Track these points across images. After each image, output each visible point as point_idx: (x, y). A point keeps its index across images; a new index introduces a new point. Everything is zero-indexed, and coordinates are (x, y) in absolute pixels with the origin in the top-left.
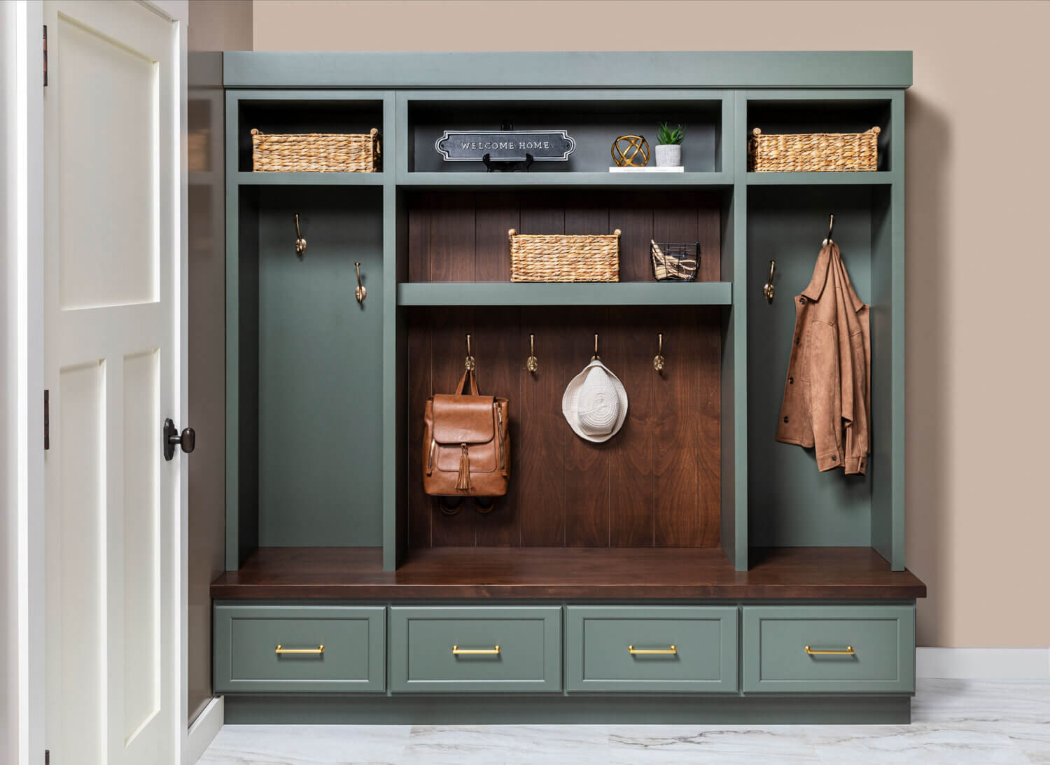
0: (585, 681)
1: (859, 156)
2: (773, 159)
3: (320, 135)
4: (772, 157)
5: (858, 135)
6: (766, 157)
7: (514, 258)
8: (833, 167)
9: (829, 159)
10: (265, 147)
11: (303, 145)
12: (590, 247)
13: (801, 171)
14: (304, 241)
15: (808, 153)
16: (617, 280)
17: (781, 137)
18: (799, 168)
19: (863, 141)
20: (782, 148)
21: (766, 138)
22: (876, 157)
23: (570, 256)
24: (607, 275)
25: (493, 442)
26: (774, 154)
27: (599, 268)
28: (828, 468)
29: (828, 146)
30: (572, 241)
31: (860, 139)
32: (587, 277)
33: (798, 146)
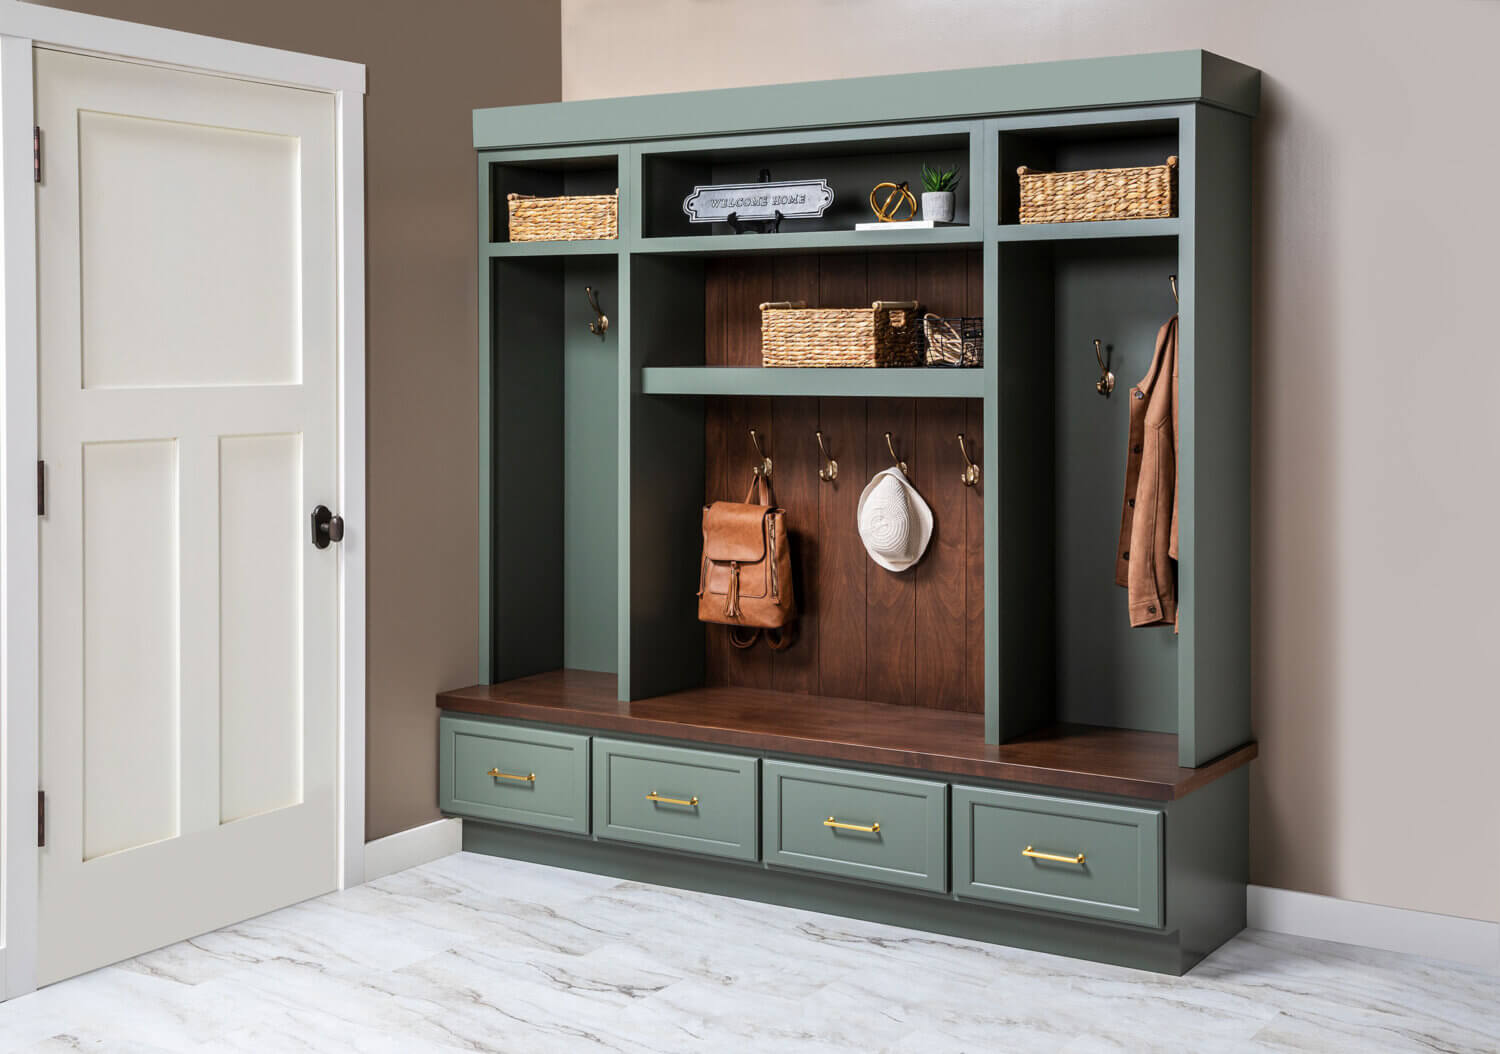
0: (781, 852)
1: (1145, 197)
2: (1038, 206)
3: (568, 198)
4: (1038, 204)
5: (1145, 169)
6: (1030, 204)
7: (764, 338)
8: (1112, 214)
9: (1107, 203)
10: (520, 214)
11: (553, 210)
12: (843, 324)
13: (1073, 221)
14: (605, 319)
15: (1082, 195)
16: (874, 365)
17: (1048, 177)
18: (1070, 217)
19: (1151, 177)
20: (1049, 192)
21: (1030, 179)
22: (1168, 198)
23: (820, 334)
24: (863, 359)
25: (764, 562)
26: (1040, 198)
27: (853, 350)
28: (1143, 623)
29: (1106, 185)
30: (824, 316)
31: (1147, 174)
32: (840, 361)
33: (1069, 186)
